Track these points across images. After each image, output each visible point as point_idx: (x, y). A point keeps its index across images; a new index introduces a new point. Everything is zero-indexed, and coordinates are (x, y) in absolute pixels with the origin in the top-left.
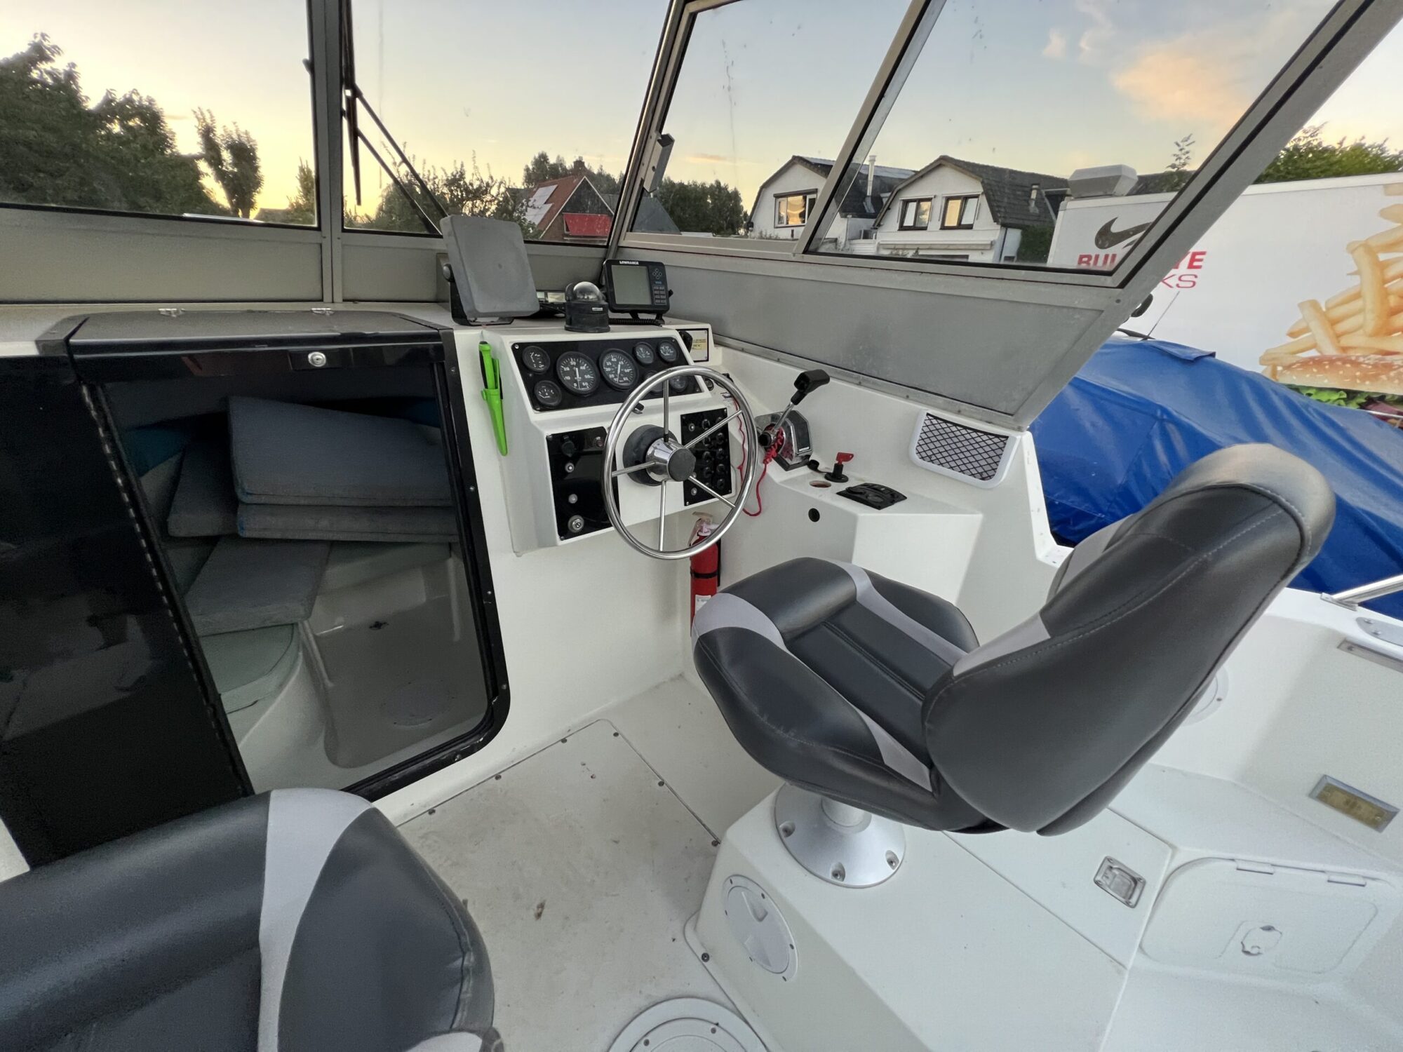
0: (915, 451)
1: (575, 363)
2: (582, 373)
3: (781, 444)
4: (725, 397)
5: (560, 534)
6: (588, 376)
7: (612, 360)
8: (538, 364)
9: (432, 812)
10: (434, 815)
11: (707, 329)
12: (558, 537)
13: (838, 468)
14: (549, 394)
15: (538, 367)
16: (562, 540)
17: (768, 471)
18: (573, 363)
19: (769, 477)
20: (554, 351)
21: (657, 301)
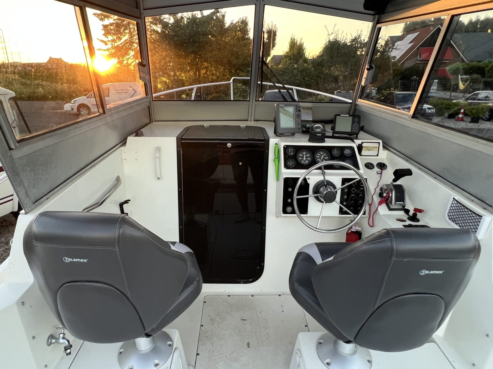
0: (447, 215)
1: (305, 154)
2: (306, 157)
3: (388, 198)
4: (378, 173)
5: (283, 212)
6: (309, 159)
7: (321, 153)
8: (291, 153)
9: (229, 296)
10: (229, 297)
11: (379, 143)
12: (282, 213)
13: (415, 215)
14: (292, 163)
15: (291, 154)
16: (283, 214)
17: (379, 209)
18: (304, 153)
19: (379, 212)
20: (298, 149)
21: (353, 131)
